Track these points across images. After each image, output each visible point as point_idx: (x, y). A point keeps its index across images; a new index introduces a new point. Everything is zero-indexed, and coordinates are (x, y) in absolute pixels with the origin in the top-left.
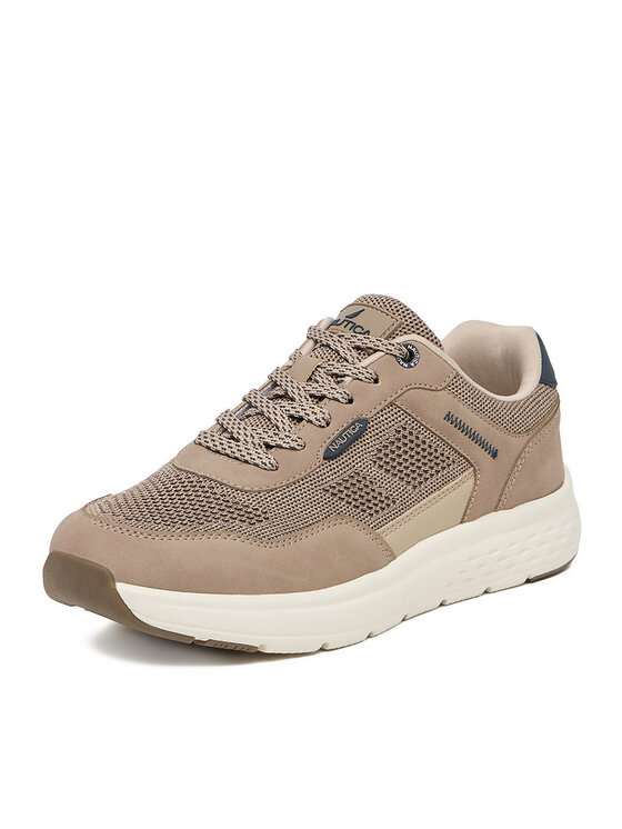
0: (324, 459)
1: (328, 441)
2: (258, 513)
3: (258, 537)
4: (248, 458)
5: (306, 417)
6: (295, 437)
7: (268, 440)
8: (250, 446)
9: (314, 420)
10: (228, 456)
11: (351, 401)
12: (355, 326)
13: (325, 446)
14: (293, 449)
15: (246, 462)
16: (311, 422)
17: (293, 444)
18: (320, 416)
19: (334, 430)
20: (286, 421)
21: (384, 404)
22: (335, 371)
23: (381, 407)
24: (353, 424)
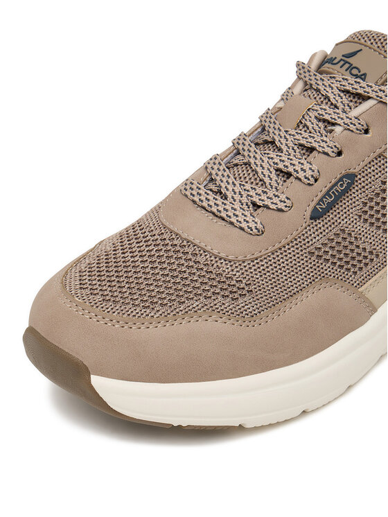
0: (311, 219)
1: (316, 200)
2: (242, 286)
3: (240, 315)
4: (234, 220)
5: (295, 174)
6: (283, 197)
7: (256, 199)
8: (237, 206)
9: (303, 178)
10: (213, 213)
11: (339, 154)
12: (351, 67)
13: (312, 205)
14: (280, 210)
15: (232, 223)
16: (300, 180)
17: (281, 206)
18: (309, 173)
19: (321, 187)
20: (273, 176)
21: (372, 156)
22: (327, 117)
23: (370, 159)
24: (341, 179)
